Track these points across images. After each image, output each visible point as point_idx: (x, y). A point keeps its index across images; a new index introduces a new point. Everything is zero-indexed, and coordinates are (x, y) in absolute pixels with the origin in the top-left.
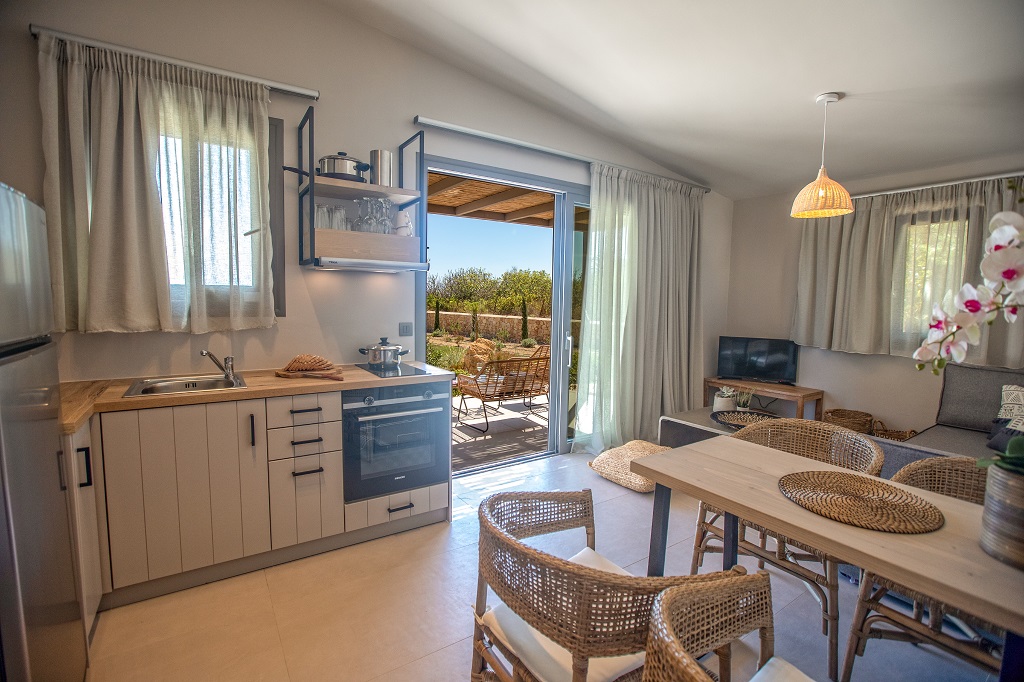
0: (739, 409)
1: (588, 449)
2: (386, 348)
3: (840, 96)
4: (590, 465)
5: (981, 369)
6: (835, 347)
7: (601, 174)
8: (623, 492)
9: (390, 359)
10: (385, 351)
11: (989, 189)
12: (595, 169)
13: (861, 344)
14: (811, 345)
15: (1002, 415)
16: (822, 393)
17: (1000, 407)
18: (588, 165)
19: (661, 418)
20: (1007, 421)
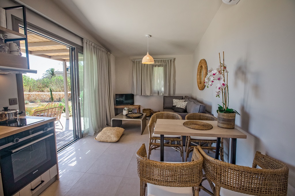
0: (130, 113)
1: (89, 134)
2: (9, 112)
3: (151, 36)
4: (96, 139)
5: (168, 97)
6: (143, 95)
7: (87, 43)
8: (110, 144)
9: (12, 117)
10: (8, 114)
11: (167, 61)
12: (85, 41)
13: (148, 93)
14: (137, 95)
15: (174, 105)
16: (140, 106)
17: (173, 103)
18: (82, 39)
19: (112, 120)
20: (175, 106)
